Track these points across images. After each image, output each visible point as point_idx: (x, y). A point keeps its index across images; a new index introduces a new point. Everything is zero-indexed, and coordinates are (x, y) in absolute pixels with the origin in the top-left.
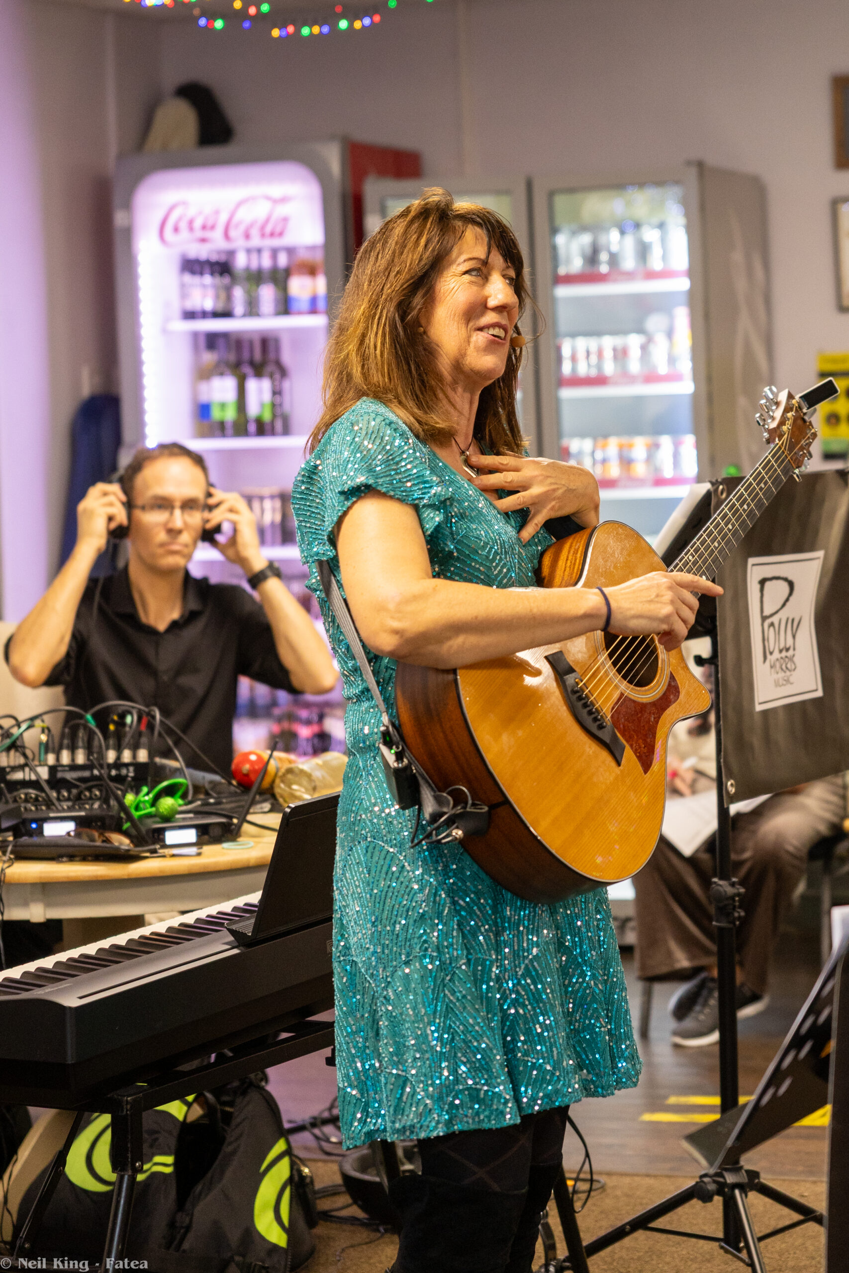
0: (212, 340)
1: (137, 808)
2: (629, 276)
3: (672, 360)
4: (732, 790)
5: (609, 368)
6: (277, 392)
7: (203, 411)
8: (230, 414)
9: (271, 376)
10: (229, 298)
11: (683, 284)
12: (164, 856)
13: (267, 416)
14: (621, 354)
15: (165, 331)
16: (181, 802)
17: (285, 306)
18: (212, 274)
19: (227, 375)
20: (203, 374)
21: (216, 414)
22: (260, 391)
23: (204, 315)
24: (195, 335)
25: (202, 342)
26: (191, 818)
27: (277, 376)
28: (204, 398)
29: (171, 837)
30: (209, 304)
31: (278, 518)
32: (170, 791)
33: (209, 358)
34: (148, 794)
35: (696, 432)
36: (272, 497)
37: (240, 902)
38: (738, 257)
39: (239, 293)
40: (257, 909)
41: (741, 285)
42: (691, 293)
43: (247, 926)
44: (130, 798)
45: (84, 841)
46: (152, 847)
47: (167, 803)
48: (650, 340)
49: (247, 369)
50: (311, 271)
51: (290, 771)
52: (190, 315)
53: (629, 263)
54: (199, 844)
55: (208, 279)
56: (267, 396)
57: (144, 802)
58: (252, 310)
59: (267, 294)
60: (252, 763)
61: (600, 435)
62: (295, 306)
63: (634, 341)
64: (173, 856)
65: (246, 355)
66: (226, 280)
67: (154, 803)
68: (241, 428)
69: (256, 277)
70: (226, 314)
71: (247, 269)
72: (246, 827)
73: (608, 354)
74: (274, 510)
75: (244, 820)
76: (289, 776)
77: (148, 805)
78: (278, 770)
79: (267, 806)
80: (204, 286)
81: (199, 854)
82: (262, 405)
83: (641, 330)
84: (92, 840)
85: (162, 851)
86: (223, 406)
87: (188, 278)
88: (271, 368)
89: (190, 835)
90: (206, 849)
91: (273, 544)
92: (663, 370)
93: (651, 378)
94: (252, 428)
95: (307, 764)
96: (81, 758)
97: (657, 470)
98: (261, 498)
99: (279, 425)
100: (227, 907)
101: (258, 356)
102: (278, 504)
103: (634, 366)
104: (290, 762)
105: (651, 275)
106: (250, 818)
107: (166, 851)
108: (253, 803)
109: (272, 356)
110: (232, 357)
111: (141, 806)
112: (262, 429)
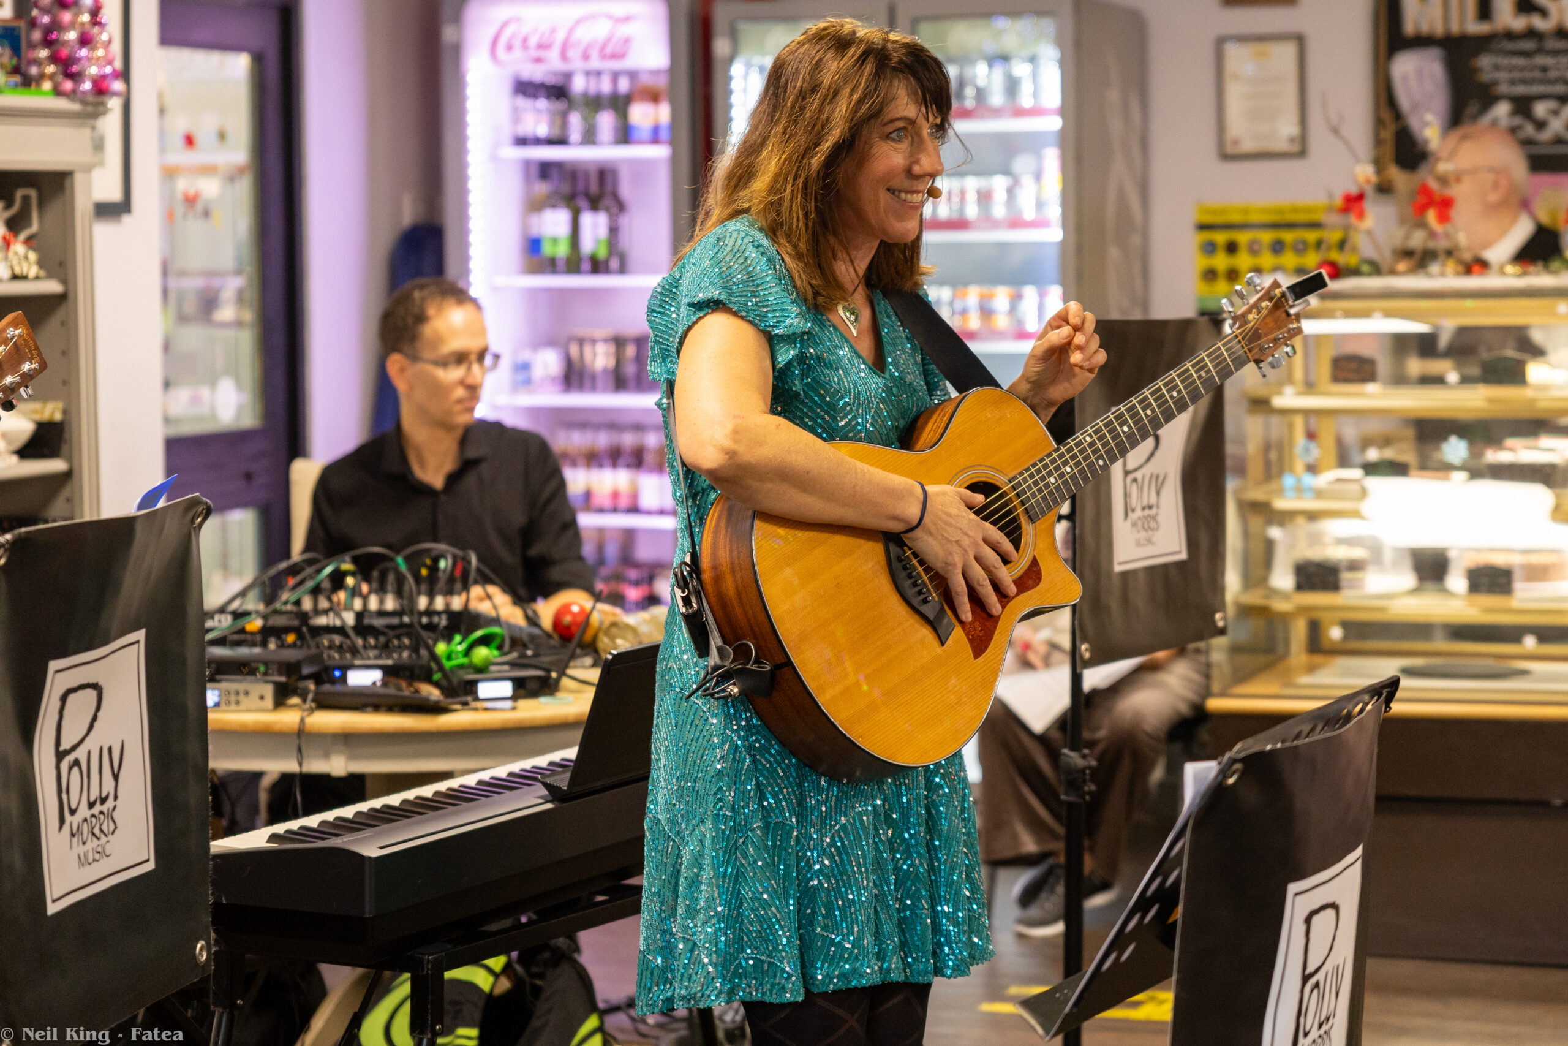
0: (545, 169)
1: (449, 658)
2: (996, 113)
3: (1040, 205)
4: (1087, 655)
5: (972, 211)
6: (614, 230)
7: (533, 245)
8: (562, 250)
9: (607, 209)
10: (565, 124)
11: (1055, 123)
12: (476, 709)
13: (602, 253)
14: (984, 197)
15: (494, 158)
16: (496, 653)
17: (625, 135)
18: (548, 97)
19: (560, 207)
20: (535, 206)
21: (547, 249)
22: (595, 226)
23: (537, 141)
24: (527, 164)
25: (534, 171)
26: (506, 671)
27: (615, 210)
28: (535, 231)
29: (485, 689)
30: (542, 130)
31: (611, 363)
32: (485, 641)
33: (542, 188)
34: (460, 643)
35: (1063, 283)
36: (606, 340)
37: (557, 756)
38: (1113, 96)
39: (575, 120)
40: (572, 764)
41: (1116, 125)
42: (1063, 133)
43: (563, 781)
44: (441, 648)
45: (391, 691)
46: (463, 699)
47: (482, 653)
48: (1016, 182)
49: (582, 203)
50: (654, 97)
51: (614, 624)
52: (522, 141)
53: (997, 98)
54: (515, 698)
55: (542, 103)
56: (603, 232)
57: (457, 652)
58: (590, 137)
59: (606, 121)
60: (574, 614)
61: (958, 282)
62: (636, 135)
63: (999, 184)
64: (486, 709)
65: (581, 186)
66: (560, 105)
67: (468, 652)
68: (574, 264)
69: (594, 103)
70: (561, 141)
71: (585, 95)
72: (565, 682)
73: (971, 197)
74: (607, 354)
75: (562, 674)
76: (614, 631)
77: (460, 655)
78: (601, 623)
79: (588, 661)
80: (538, 111)
81: (514, 708)
82: (597, 241)
83: (1007, 172)
84: (399, 689)
85: (474, 704)
86: (555, 241)
87: (522, 102)
88: (608, 201)
89: (505, 688)
90: (523, 704)
91: (605, 390)
92: (1029, 214)
93: (1016, 223)
94: (586, 266)
95: (632, 619)
96: (390, 604)
97: (1020, 323)
98: (594, 342)
99: (614, 264)
100: (542, 761)
101: (594, 188)
102: (612, 348)
103: (999, 210)
104: (614, 615)
105: (1020, 112)
106: (570, 672)
107: (479, 704)
108: (573, 656)
109: (609, 188)
110: (566, 188)
111: (453, 656)
112: (597, 266)
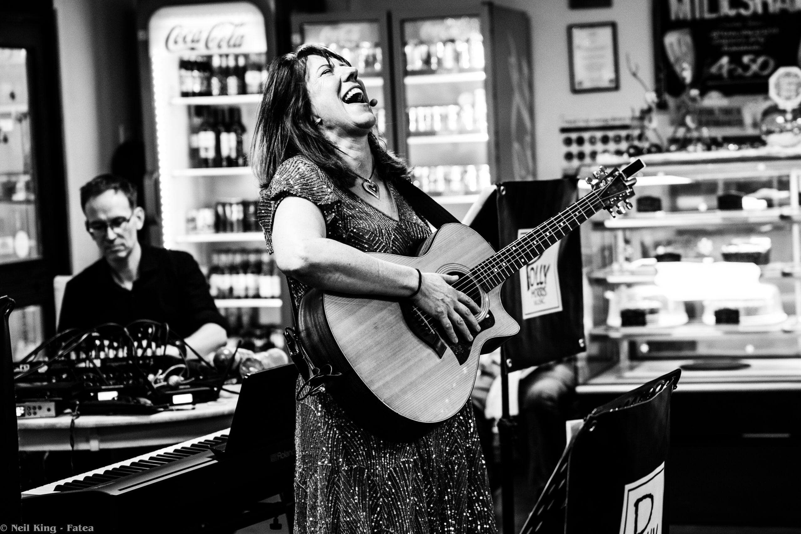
0: (199, 110)
1: (156, 382)
2: (449, 71)
3: (475, 121)
4: (510, 365)
5: (438, 126)
6: (240, 143)
7: (194, 153)
8: (211, 154)
9: (235, 132)
10: (209, 85)
11: (482, 76)
12: (172, 410)
13: (234, 155)
14: (444, 118)
15: (170, 104)
16: (182, 379)
17: (243, 89)
18: (199, 70)
19: (209, 131)
20: (194, 130)
21: (203, 154)
22: (229, 141)
23: (194, 94)
24: (189, 107)
25: (193, 111)
26: (188, 388)
27: (239, 131)
28: (195, 145)
29: (177, 399)
30: (197, 88)
31: (241, 216)
32: (176, 372)
33: (197, 121)
34: (162, 374)
35: (490, 163)
36: (238, 204)
37: (218, 434)
38: (513, 60)
39: (215, 83)
40: (228, 438)
41: (515, 76)
42: (486, 82)
43: (223, 448)
44: (151, 377)
45: (124, 402)
46: (165, 405)
47: (174, 379)
48: (461, 108)
49: (221, 128)
50: (259, 68)
51: (248, 360)
52: (185, 94)
53: (449, 63)
54: (194, 403)
55: (196, 73)
56: (233, 144)
57: (160, 379)
58: (224, 91)
59: (232, 82)
60: (225, 355)
61: (431, 164)
62: (249, 89)
63: (452, 110)
64: (178, 410)
65: (220, 118)
66: (207, 74)
67: (166, 379)
68: (218, 162)
69: (225, 73)
70: (208, 93)
71: (220, 68)
72: (222, 393)
73: (437, 119)
74: (238, 211)
75: (220, 388)
76: (249, 363)
77: (162, 381)
78: (241, 359)
79: (235, 381)
80: (194, 77)
81: (194, 409)
82: (230, 149)
83: (456, 104)
84: (128, 401)
85: (171, 408)
86: (206, 149)
87: (184, 72)
88: (235, 127)
89: (189, 398)
90: (198, 406)
91: (238, 231)
92: (469, 127)
93: (462, 132)
94: (225, 163)
95: (259, 356)
96: (122, 354)
97: (466, 186)
98: (231, 205)
99: (241, 161)
100: (210, 437)
101: (227, 119)
102: (241, 208)
103: (452, 124)
104: (248, 354)
105: (461, 71)
106: (225, 387)
107: (174, 408)
108: (227, 379)
109: (236, 119)
110: (211, 120)
111: (158, 381)
112: (231, 163)
